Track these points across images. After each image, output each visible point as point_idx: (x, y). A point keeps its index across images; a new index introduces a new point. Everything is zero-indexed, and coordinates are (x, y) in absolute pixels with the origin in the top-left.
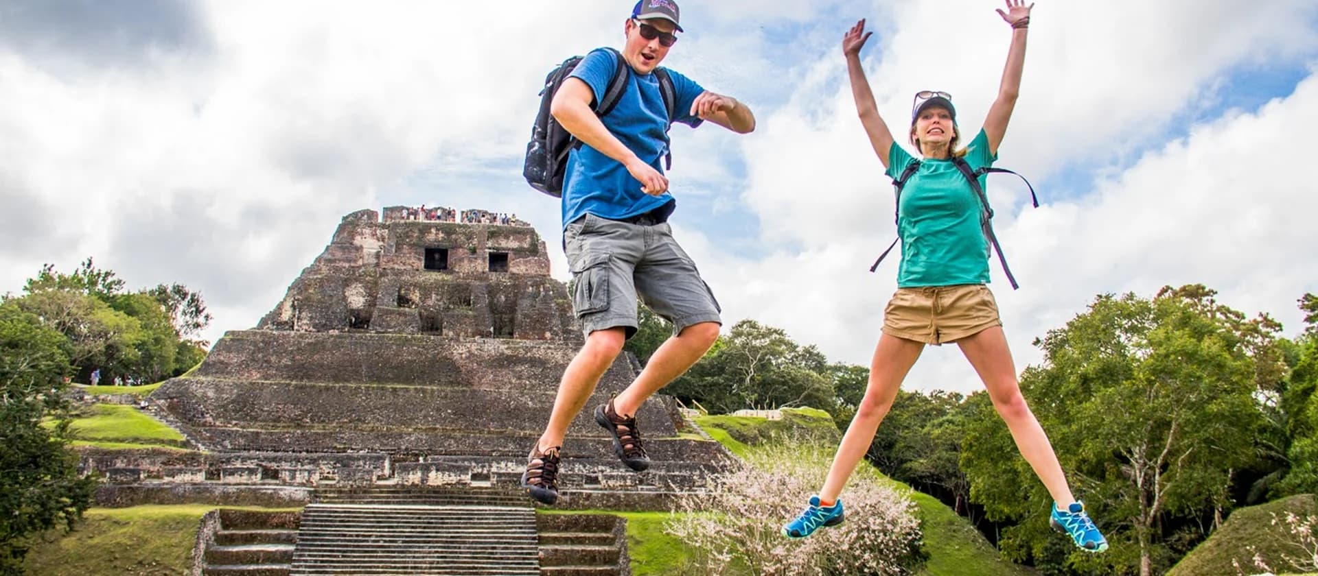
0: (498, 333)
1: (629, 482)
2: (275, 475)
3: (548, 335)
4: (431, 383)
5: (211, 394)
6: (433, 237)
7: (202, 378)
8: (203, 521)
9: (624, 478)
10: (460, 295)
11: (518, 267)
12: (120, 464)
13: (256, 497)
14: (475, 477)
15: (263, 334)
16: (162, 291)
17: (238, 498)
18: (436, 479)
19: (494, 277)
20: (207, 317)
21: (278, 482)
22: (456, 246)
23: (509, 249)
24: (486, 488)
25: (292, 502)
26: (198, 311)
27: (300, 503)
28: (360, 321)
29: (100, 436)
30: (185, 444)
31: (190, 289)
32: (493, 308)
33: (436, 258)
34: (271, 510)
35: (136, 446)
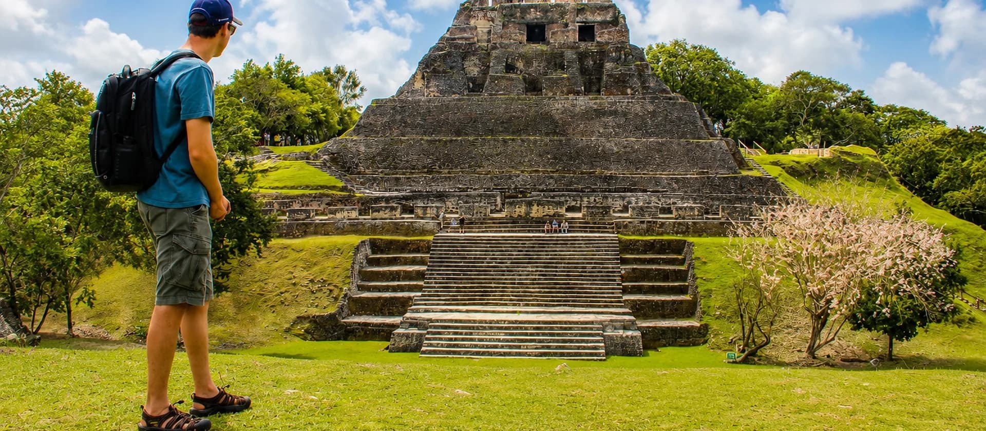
0: (588, 91)
1: (696, 213)
2: (411, 211)
3: (629, 91)
4: (534, 134)
5: (362, 149)
6: (533, 16)
7: (355, 138)
8: (357, 249)
9: (692, 209)
10: (556, 61)
11: (602, 36)
12: (296, 206)
13: (397, 228)
14: (569, 209)
15: (401, 101)
16: (327, 72)
17: (384, 230)
18: (536, 212)
19: (583, 45)
20: (362, 89)
21: (413, 216)
22: (552, 22)
23: (594, 22)
24: (579, 218)
25: (424, 232)
26: (355, 85)
27: (431, 232)
28: (476, 86)
29: (281, 185)
30: (343, 189)
31: (348, 69)
32: (583, 71)
33: (536, 33)
34: (409, 239)
35: (307, 192)
